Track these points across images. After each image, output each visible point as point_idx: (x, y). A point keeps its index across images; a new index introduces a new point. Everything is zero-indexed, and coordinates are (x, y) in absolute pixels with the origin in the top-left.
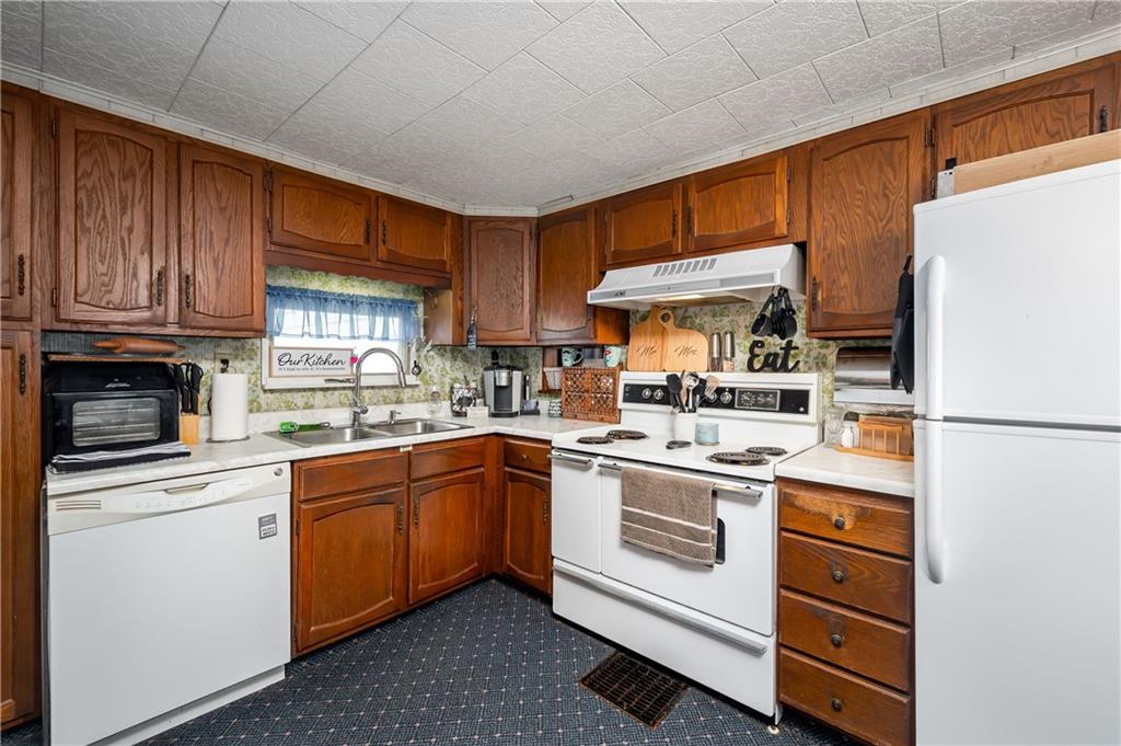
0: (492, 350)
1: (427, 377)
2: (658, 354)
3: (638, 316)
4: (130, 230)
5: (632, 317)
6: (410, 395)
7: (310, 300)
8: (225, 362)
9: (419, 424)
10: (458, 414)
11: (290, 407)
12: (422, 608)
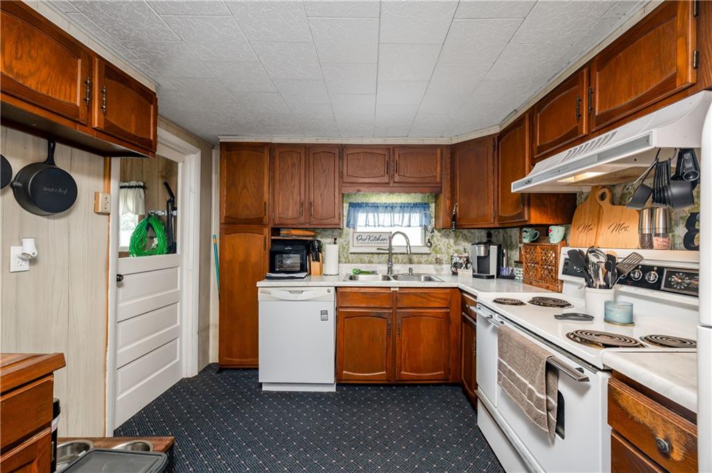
0: (486, 231)
1: (438, 249)
2: (595, 231)
3: (583, 197)
4: (294, 186)
5: (578, 198)
6: (426, 259)
7: (370, 208)
8: (335, 239)
9: (423, 277)
10: (455, 274)
11: (362, 262)
12: (397, 385)
